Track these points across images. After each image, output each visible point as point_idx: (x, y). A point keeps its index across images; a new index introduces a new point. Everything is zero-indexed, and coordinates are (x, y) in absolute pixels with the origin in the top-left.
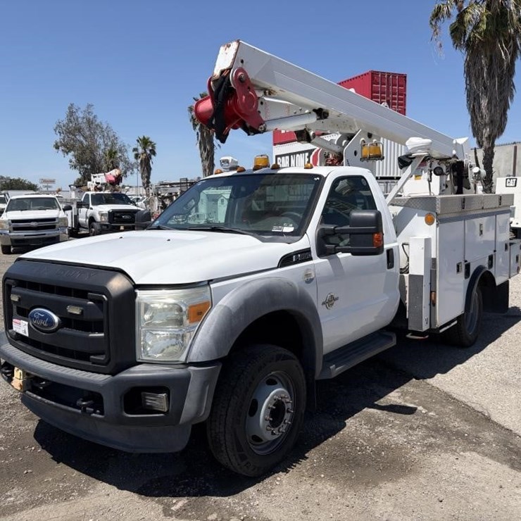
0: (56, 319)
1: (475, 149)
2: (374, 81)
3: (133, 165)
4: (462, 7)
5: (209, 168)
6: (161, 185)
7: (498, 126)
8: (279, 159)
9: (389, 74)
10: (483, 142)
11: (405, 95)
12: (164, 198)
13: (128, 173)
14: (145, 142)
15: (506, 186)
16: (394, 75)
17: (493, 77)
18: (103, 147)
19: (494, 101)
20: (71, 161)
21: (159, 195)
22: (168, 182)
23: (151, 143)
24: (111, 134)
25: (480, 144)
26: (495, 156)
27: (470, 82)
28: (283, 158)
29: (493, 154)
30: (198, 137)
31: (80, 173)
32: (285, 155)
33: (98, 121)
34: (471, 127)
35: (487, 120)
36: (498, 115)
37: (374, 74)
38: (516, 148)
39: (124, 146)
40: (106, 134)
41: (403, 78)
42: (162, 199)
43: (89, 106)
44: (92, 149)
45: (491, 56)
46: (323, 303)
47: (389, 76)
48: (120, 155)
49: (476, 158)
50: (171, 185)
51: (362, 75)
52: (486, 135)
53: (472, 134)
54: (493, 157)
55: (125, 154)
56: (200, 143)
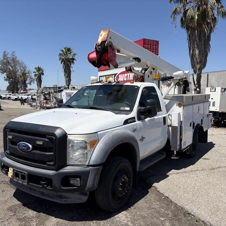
0: (31, 146)
1: (193, 74)
2: (144, 44)
3: (34, 79)
4: (185, 9)
5: (68, 81)
6: (44, 88)
7: (203, 64)
8: (101, 78)
9: (151, 40)
10: (196, 71)
11: (158, 50)
12: (46, 94)
13: (32, 83)
14: (39, 69)
15: (211, 91)
16: (153, 41)
17: (201, 41)
18: (20, 71)
19: (201, 52)
20: (5, 77)
21: (43, 93)
22: (48, 87)
23: (42, 69)
24: (24, 65)
25: (195, 72)
26: (202, 78)
27: (190, 43)
28: (103, 77)
29: (201, 76)
30: (63, 68)
31: (9, 83)
32: (103, 76)
33: (17, 59)
34: (191, 64)
35: (199, 61)
36: (203, 58)
37: (144, 40)
38: (208, 75)
39: (30, 71)
40: (21, 66)
41: (157, 42)
42: (45, 95)
43: (13, 52)
44: (15, 72)
45: (200, 31)
46: (140, 140)
47: (151, 41)
48: (28, 75)
49: (193, 78)
50: (50, 88)
51: (139, 41)
52: (198, 68)
53: (191, 67)
54: (201, 78)
55: (30, 74)
56: (64, 70)
